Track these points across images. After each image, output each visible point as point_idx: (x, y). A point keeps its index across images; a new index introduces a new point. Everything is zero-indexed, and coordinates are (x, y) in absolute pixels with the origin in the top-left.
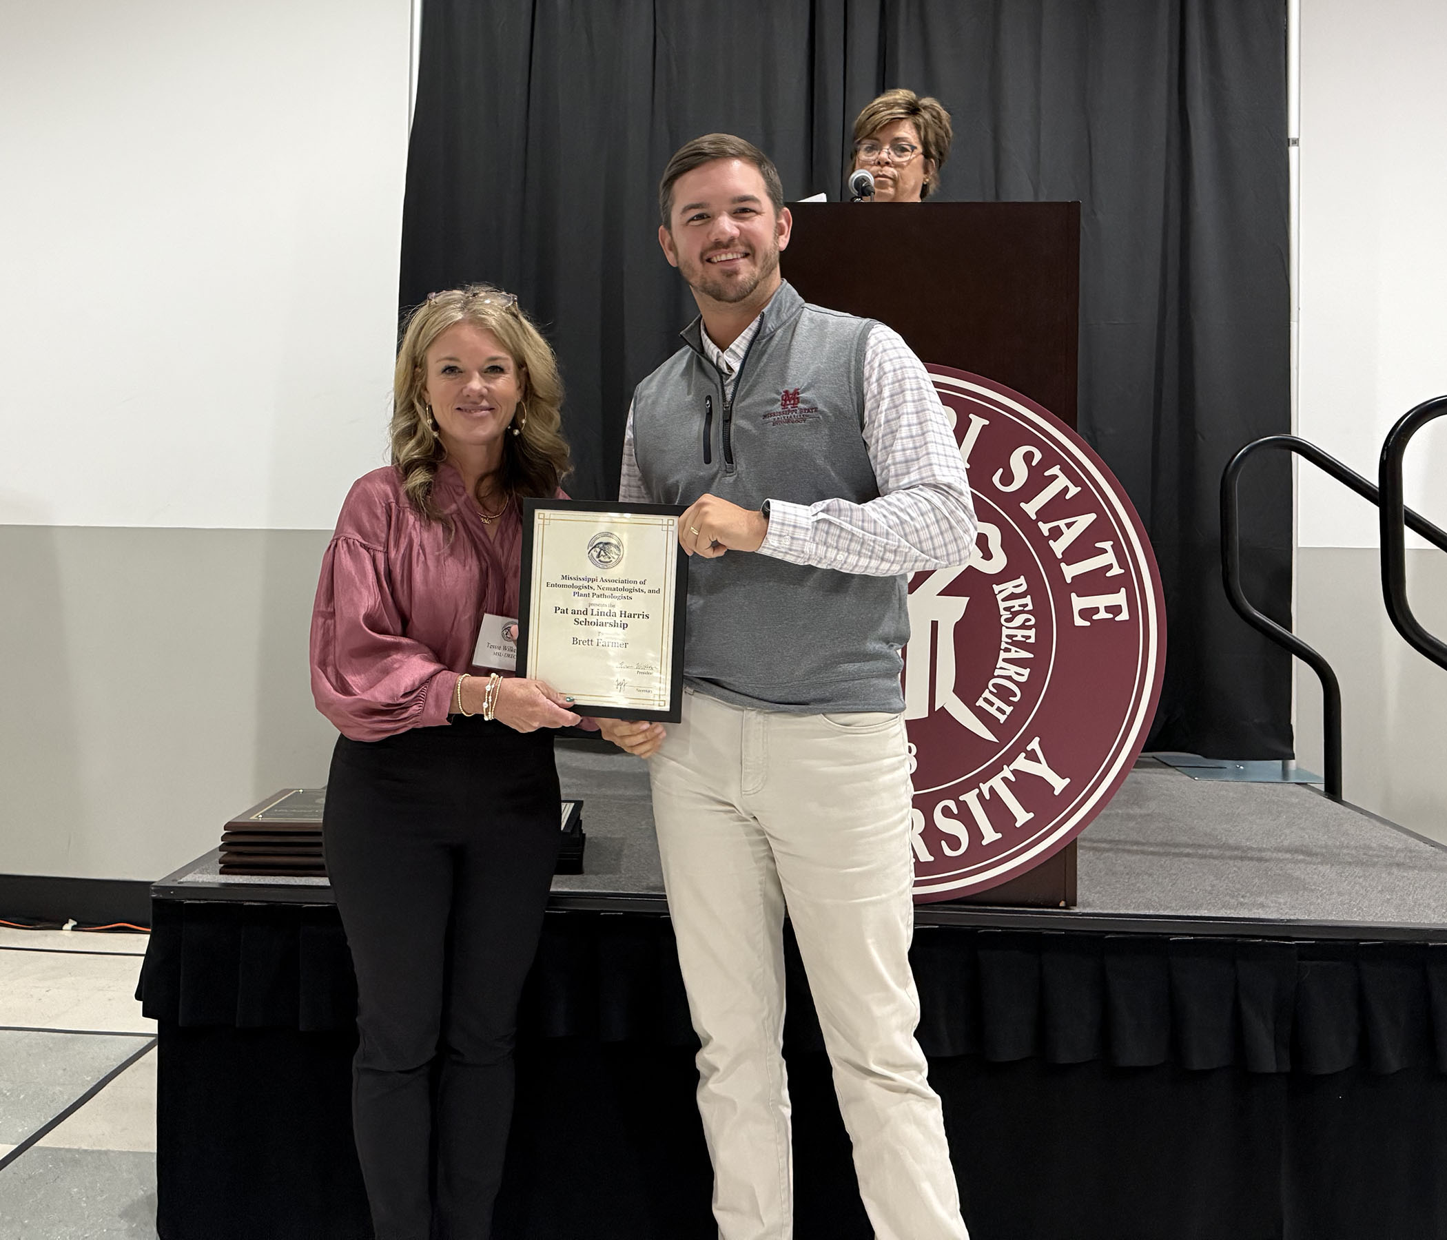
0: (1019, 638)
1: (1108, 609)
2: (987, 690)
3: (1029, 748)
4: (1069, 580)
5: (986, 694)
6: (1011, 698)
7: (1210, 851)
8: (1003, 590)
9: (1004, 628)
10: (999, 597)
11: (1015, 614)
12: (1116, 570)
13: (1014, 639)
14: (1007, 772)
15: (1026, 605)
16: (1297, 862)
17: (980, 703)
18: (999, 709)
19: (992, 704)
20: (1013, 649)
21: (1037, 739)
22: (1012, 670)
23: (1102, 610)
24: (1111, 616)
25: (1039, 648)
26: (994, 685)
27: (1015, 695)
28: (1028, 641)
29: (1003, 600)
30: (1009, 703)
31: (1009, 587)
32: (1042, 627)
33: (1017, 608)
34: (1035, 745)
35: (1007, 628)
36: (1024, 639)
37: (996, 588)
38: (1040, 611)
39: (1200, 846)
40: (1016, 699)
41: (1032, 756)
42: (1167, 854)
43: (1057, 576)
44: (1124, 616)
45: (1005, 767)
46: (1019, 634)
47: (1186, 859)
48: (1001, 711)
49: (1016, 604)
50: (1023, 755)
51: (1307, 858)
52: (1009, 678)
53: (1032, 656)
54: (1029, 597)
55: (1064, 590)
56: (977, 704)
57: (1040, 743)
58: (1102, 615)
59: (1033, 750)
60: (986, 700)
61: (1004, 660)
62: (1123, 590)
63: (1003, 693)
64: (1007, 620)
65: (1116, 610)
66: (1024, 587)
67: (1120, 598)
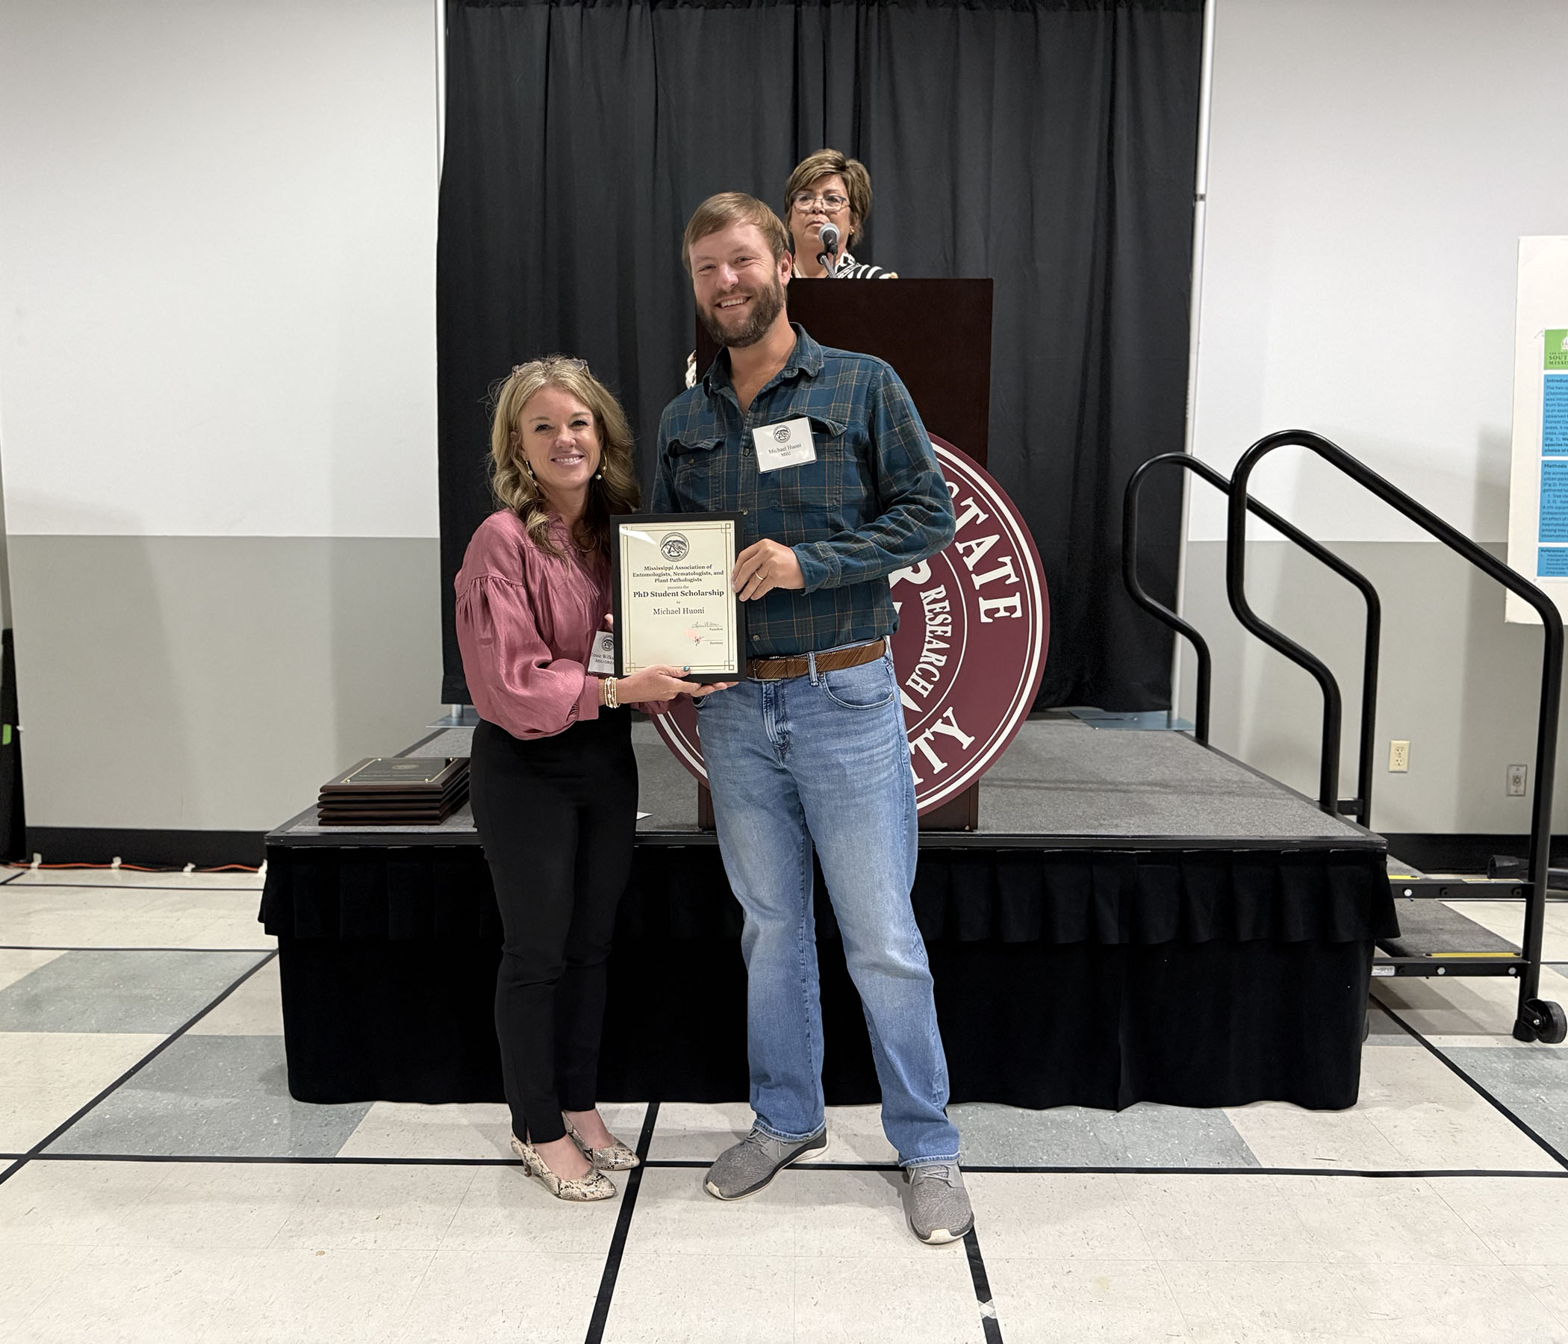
0: (939, 633)
1: (1006, 609)
2: (914, 673)
3: (945, 715)
4: (977, 588)
5: (914, 676)
6: (932, 679)
7: (1090, 785)
8: (927, 596)
9: (928, 625)
10: (925, 602)
11: (936, 615)
12: (1014, 579)
13: (936, 633)
14: (928, 734)
15: (945, 608)
16: (1153, 793)
17: (909, 683)
18: (923, 687)
19: (918, 684)
20: (935, 641)
21: (951, 709)
22: (933, 657)
23: (1002, 610)
24: (1008, 614)
25: (954, 640)
26: (919, 669)
27: (935, 676)
28: (946, 635)
29: (928, 604)
30: (931, 682)
31: (932, 594)
32: (957, 625)
33: (938, 610)
34: (949, 713)
35: (930, 625)
36: (943, 634)
37: (923, 595)
38: (955, 612)
39: (1083, 782)
40: (935, 679)
41: (947, 721)
42: (1056, 789)
43: (968, 584)
44: (1018, 614)
45: (927, 730)
46: (940, 630)
47: (1070, 792)
48: (924, 688)
49: (937, 607)
50: (940, 720)
51: (1162, 790)
52: (931, 664)
53: (948, 646)
54: (947, 601)
55: (973, 595)
56: (907, 684)
57: (953, 711)
58: (1002, 613)
59: (948, 717)
60: (913, 680)
61: (927, 650)
62: (1018, 594)
63: (926, 675)
64: (931, 619)
65: (1011, 609)
66: (944, 594)
67: (1015, 600)
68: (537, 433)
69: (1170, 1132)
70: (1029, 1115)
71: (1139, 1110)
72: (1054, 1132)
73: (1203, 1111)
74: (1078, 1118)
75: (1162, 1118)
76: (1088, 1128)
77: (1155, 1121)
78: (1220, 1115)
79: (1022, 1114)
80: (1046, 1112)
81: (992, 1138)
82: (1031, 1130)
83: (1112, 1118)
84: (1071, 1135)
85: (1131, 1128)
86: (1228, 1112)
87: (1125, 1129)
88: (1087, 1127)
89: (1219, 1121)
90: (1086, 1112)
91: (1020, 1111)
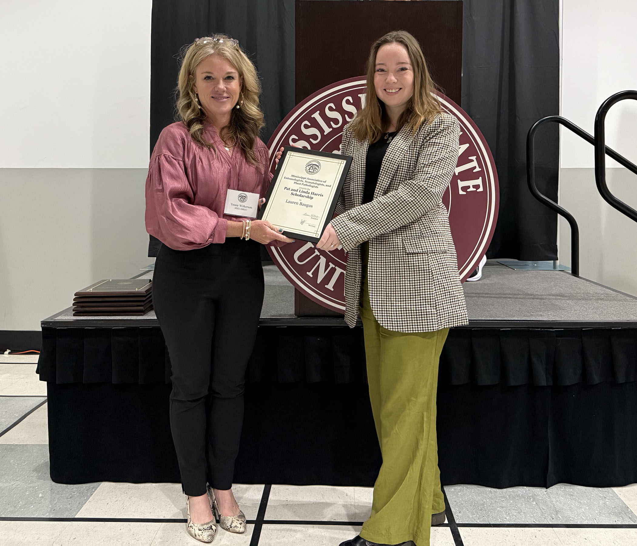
1: (474, 186)
4: (457, 174)
12: (478, 169)
23: (471, 187)
24: (475, 189)
44: (481, 189)
58: (472, 189)
62: (480, 178)
65: (477, 187)
67: (479, 181)
68: (205, 81)
69: (582, 502)
70: (495, 492)
71: (561, 488)
72: (511, 502)
73: (600, 489)
74: (525, 493)
75: (575, 493)
76: (532, 500)
77: (572, 495)
78: (611, 492)
79: (490, 491)
80: (505, 490)
81: (474, 506)
82: (497, 501)
83: (545, 493)
84: (522, 503)
85: (558, 499)
86: (616, 490)
87: (554, 500)
88: (531, 498)
89: (611, 495)
90: (529, 490)
91: (489, 489)
